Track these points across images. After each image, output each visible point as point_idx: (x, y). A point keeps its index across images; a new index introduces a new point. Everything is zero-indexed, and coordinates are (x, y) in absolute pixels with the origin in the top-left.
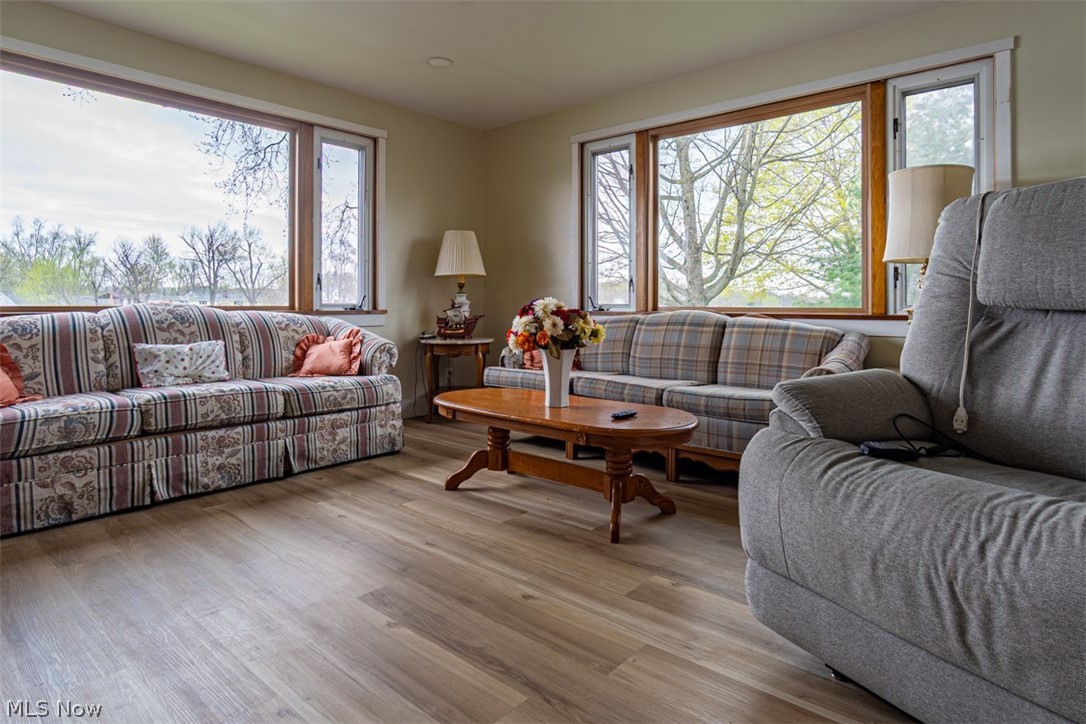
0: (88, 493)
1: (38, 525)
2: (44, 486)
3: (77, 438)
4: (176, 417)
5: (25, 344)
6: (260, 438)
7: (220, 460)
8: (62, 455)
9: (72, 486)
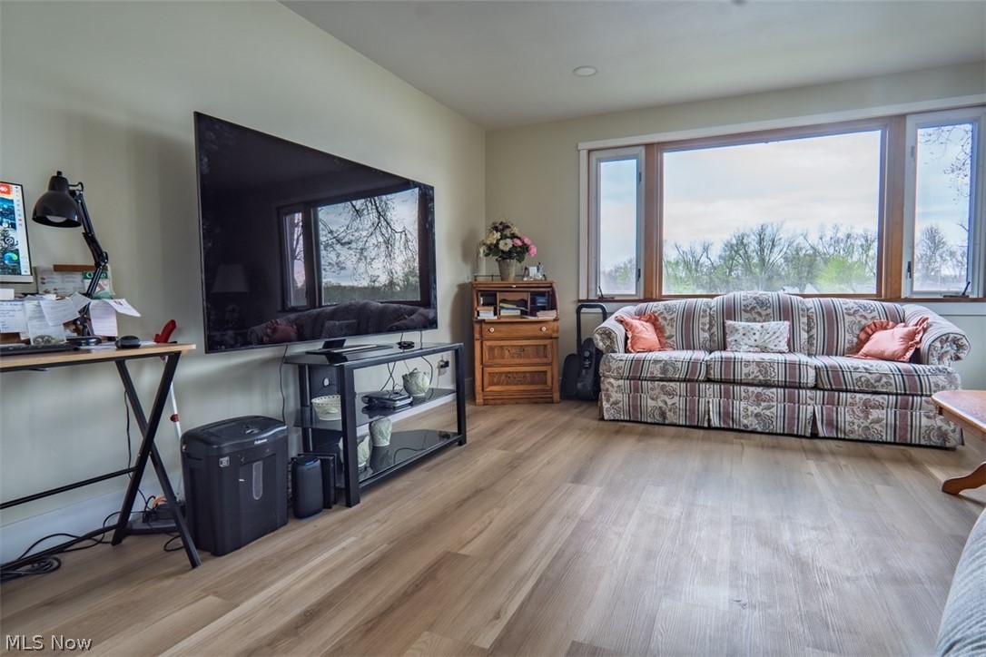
0: (673, 408)
1: (649, 421)
2: (653, 399)
3: (669, 375)
4: (727, 373)
5: (669, 317)
6: (792, 400)
7: (758, 410)
8: (661, 383)
9: (666, 403)
